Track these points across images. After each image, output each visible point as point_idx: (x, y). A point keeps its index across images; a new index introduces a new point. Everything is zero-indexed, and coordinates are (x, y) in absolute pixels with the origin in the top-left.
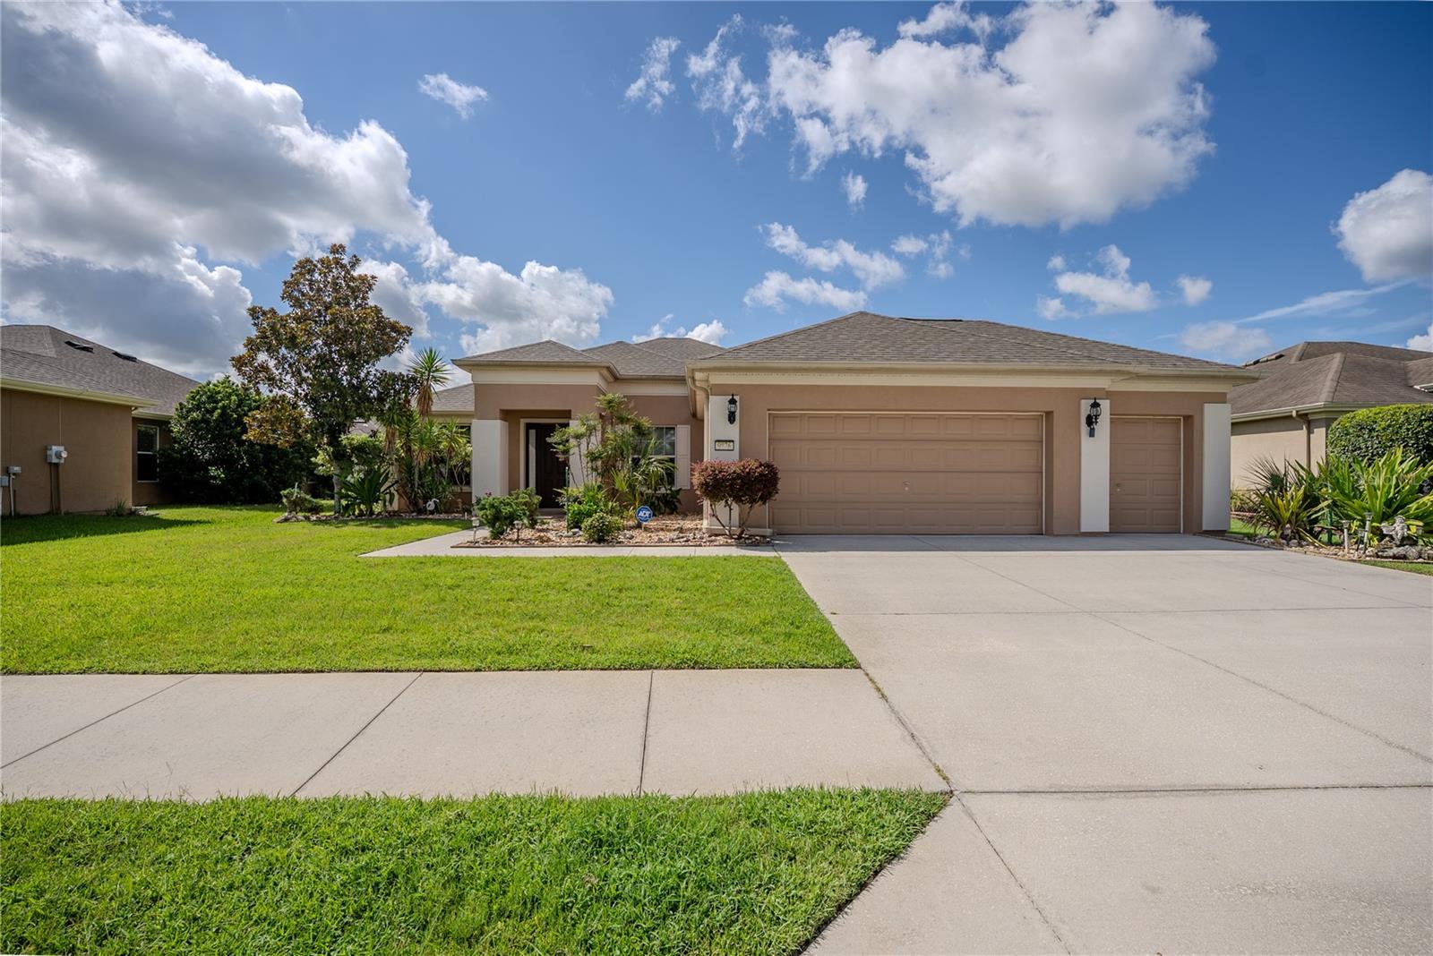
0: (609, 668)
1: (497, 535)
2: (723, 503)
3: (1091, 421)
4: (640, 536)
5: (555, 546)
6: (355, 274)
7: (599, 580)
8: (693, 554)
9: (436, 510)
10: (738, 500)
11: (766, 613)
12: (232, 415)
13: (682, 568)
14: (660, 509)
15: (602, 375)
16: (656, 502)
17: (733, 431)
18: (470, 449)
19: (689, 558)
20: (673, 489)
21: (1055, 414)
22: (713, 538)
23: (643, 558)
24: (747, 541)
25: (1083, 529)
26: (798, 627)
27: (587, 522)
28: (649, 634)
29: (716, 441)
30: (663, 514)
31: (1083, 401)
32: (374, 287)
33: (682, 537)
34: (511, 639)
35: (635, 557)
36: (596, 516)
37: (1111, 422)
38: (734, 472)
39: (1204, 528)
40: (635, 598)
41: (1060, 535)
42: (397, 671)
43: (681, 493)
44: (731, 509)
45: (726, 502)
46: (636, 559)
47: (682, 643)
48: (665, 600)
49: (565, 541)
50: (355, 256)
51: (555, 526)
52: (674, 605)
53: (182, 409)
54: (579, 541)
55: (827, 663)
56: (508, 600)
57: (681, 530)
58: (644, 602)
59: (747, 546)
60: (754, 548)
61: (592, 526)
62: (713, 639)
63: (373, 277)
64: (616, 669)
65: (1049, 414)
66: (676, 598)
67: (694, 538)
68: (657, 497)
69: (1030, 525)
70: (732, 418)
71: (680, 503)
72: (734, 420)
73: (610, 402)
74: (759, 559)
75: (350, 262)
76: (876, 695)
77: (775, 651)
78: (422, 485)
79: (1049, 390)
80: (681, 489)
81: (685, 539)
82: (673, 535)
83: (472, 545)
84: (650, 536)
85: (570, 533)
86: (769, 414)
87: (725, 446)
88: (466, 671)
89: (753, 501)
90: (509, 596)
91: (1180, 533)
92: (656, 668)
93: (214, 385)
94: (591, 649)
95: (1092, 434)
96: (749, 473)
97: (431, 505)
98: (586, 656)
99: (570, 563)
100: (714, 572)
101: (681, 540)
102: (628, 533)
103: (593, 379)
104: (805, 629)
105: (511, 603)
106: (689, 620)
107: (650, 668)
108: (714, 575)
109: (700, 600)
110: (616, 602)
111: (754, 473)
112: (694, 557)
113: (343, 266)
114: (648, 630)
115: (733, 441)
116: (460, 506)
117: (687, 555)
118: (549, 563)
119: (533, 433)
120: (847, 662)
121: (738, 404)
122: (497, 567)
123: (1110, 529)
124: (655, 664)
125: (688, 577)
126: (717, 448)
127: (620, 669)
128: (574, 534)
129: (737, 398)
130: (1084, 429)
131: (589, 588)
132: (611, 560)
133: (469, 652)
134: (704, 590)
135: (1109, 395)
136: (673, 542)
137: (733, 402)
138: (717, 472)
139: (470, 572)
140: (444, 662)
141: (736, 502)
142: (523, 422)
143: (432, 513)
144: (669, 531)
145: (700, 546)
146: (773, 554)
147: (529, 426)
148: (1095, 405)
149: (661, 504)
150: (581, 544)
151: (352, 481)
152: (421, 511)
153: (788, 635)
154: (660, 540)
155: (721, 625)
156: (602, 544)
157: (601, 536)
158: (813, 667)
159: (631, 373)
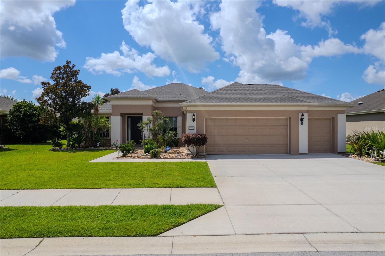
0: (162, 188)
1: (125, 155)
2: (191, 145)
3: (302, 120)
4: (167, 155)
5: (142, 159)
6: (73, 70)
7: (157, 169)
8: (182, 161)
9: (100, 146)
10: (195, 145)
11: (198, 176)
12: (28, 113)
13: (178, 165)
14: (172, 145)
15: (153, 101)
16: (171, 142)
17: (194, 124)
18: (110, 125)
19: (181, 162)
20: (177, 138)
21: (291, 118)
22: (188, 156)
23: (168, 162)
24: (198, 157)
25: (300, 152)
26: (205, 179)
27: (151, 152)
28: (170, 181)
29: (189, 127)
30: (173, 146)
31: (299, 114)
32: (79, 73)
33: (179, 156)
34: (139, 182)
35: (165, 162)
36: (154, 150)
37: (308, 119)
38: (194, 137)
39: (339, 151)
40: (167, 173)
41: (293, 154)
42: (116, 188)
43: (179, 139)
44: (193, 147)
45: (192, 145)
46: (166, 163)
47: (178, 183)
48: (174, 173)
49: (145, 157)
50: (74, 64)
51: (141, 152)
52: (176, 175)
53: (11, 111)
54: (149, 157)
55: (210, 186)
56: (135, 174)
57: (179, 153)
58: (169, 174)
59: (198, 158)
60: (200, 159)
61: (153, 153)
62: (185, 181)
63: (79, 70)
64: (163, 188)
65: (290, 118)
66: (177, 173)
67: (183, 156)
68: (171, 141)
69: (285, 151)
70: (194, 120)
71: (179, 143)
72: (194, 121)
73: (157, 113)
74: (200, 163)
75: (72, 66)
76: (218, 192)
77: (199, 184)
78: (95, 138)
79: (289, 110)
80: (179, 138)
81: (180, 156)
82: (176, 155)
83: (118, 158)
84: (169, 155)
85: (146, 155)
86: (205, 118)
87: (192, 128)
88: (131, 188)
89: (200, 145)
90: (135, 173)
91: (331, 153)
92: (172, 188)
93: (21, 103)
94: (158, 184)
95: (302, 124)
96: (198, 137)
97: (98, 144)
98: (157, 185)
99: (148, 164)
100: (187, 166)
101: (179, 157)
102: (163, 154)
103: (150, 103)
104: (207, 180)
105: (136, 174)
106: (180, 178)
107: (171, 187)
108: (187, 167)
109: (183, 173)
110: (162, 174)
111: (200, 137)
112: (182, 162)
113: (70, 67)
114: (170, 180)
115: (194, 127)
116: (108, 145)
117: (180, 161)
118: (142, 164)
119: (130, 119)
120: (214, 186)
121: (195, 116)
122: (129, 165)
123: (308, 152)
124: (172, 187)
125: (180, 168)
126: (189, 129)
127: (164, 188)
128: (147, 155)
129: (195, 114)
130: (300, 122)
131: (155, 171)
132: (159, 163)
133: (130, 185)
134: (184, 171)
135: (307, 112)
136: (176, 157)
137: (194, 115)
138: (189, 137)
139: (122, 166)
140: (126, 187)
141: (195, 146)
142: (126, 116)
143: (98, 147)
144: (175, 153)
145: (184, 158)
146: (205, 161)
147: (128, 117)
148: (303, 115)
149: (172, 143)
150: (149, 158)
151: (74, 137)
152: (95, 146)
153: (202, 181)
154: (172, 157)
155: (187, 179)
156: (156, 158)
157: (155, 156)
158: (206, 187)
159: (162, 99)
